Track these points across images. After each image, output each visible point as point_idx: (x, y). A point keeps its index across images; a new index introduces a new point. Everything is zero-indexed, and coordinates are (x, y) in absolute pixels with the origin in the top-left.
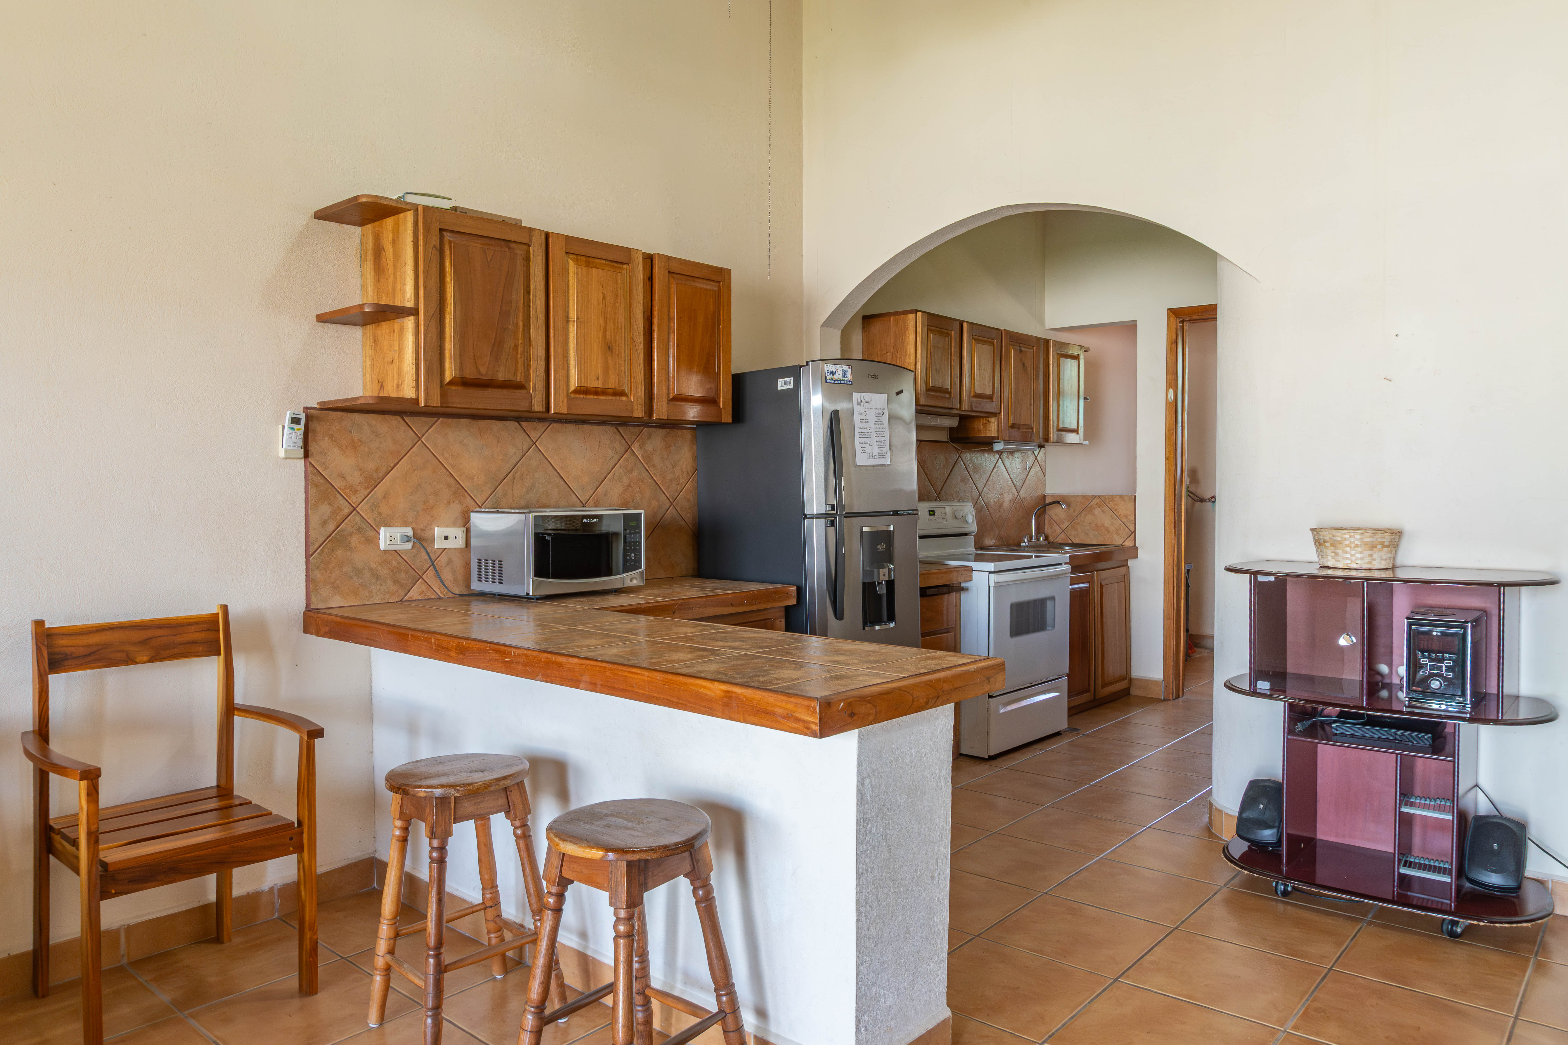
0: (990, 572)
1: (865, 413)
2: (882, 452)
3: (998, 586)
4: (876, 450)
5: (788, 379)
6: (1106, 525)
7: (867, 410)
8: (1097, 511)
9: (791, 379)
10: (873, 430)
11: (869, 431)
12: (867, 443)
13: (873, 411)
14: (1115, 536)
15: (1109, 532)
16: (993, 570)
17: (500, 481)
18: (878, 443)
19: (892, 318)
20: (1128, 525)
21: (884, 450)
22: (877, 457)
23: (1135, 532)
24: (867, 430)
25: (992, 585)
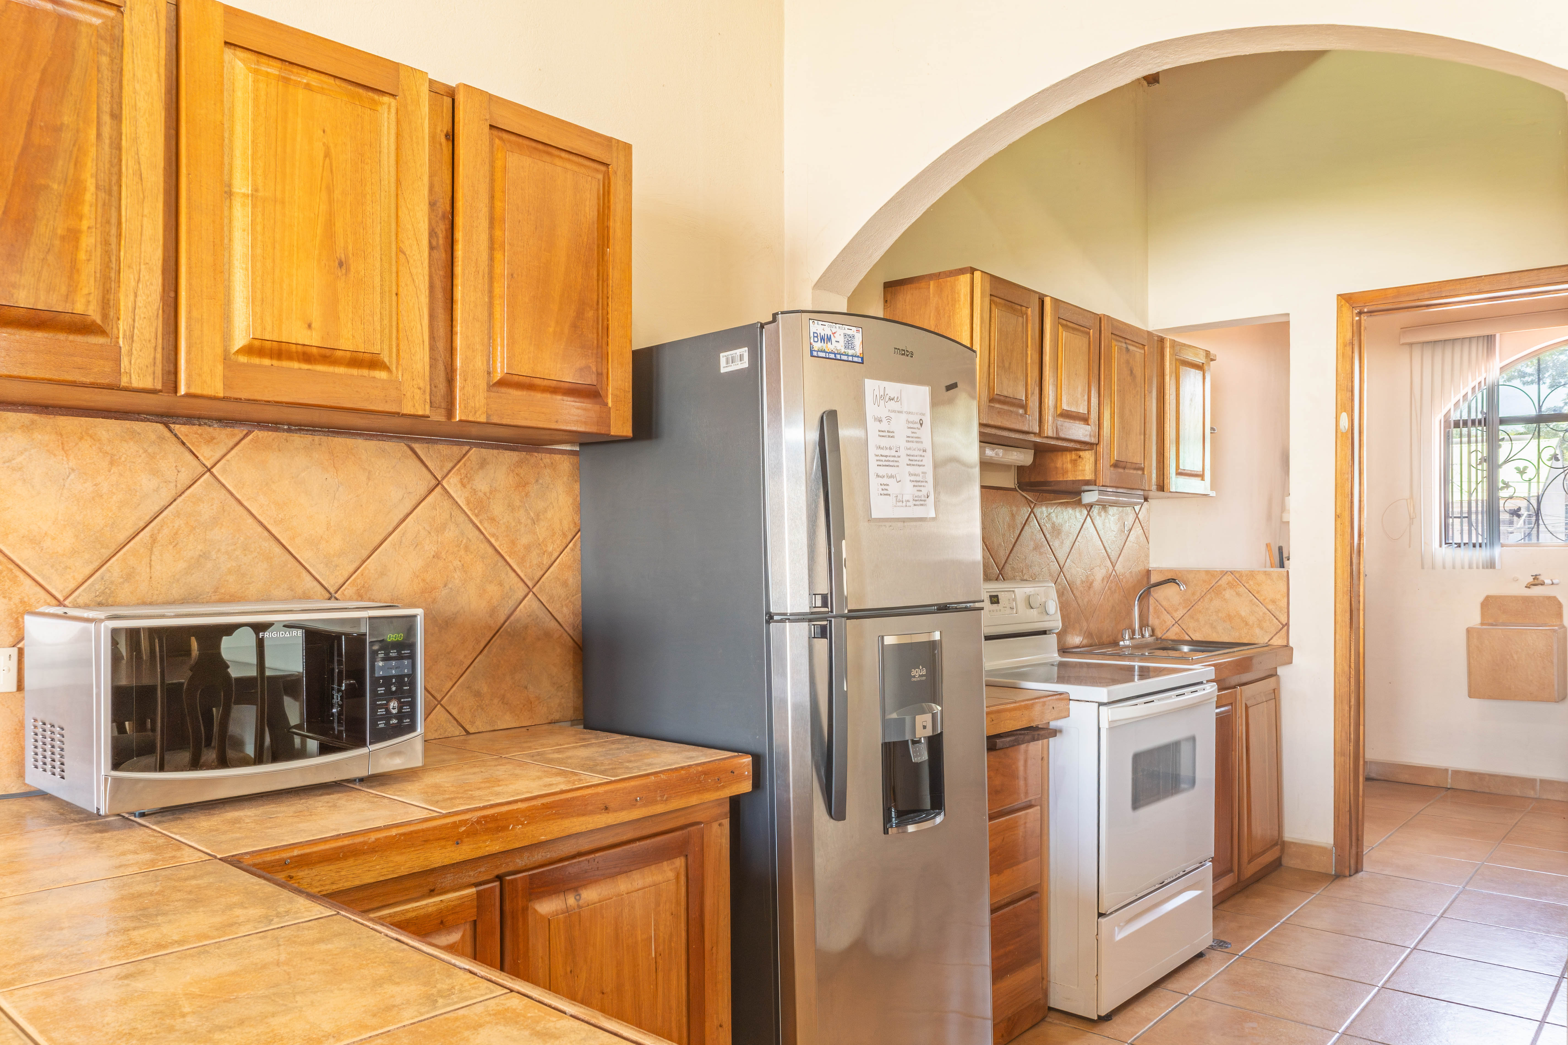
0: (1100, 704)
1: (889, 419)
2: (920, 494)
3: (1114, 727)
4: (909, 491)
5: (738, 352)
6: (1243, 614)
7: (892, 415)
8: (1228, 594)
9: (744, 351)
10: (903, 453)
11: (896, 454)
12: (892, 477)
13: (904, 417)
14: (1257, 631)
15: (1247, 624)
16: (1106, 701)
17: (113, 547)
18: (913, 478)
19: (932, 283)
20: (1277, 614)
21: (924, 491)
22: (911, 503)
23: (1287, 624)
24: (893, 453)
25: (1104, 725)
